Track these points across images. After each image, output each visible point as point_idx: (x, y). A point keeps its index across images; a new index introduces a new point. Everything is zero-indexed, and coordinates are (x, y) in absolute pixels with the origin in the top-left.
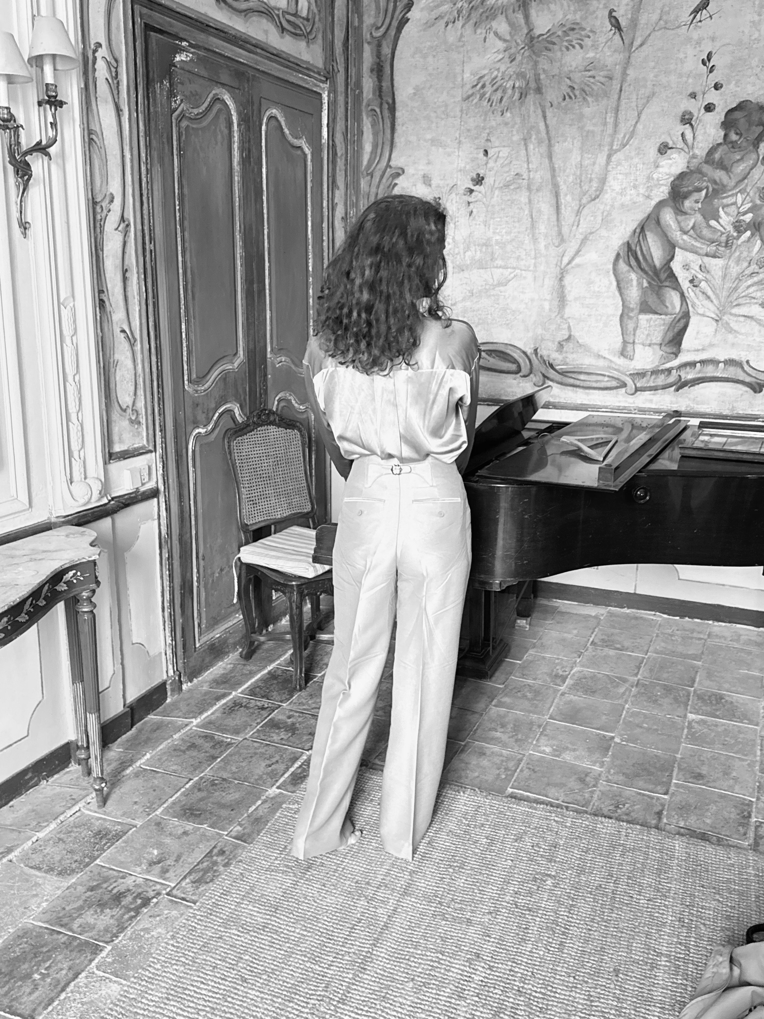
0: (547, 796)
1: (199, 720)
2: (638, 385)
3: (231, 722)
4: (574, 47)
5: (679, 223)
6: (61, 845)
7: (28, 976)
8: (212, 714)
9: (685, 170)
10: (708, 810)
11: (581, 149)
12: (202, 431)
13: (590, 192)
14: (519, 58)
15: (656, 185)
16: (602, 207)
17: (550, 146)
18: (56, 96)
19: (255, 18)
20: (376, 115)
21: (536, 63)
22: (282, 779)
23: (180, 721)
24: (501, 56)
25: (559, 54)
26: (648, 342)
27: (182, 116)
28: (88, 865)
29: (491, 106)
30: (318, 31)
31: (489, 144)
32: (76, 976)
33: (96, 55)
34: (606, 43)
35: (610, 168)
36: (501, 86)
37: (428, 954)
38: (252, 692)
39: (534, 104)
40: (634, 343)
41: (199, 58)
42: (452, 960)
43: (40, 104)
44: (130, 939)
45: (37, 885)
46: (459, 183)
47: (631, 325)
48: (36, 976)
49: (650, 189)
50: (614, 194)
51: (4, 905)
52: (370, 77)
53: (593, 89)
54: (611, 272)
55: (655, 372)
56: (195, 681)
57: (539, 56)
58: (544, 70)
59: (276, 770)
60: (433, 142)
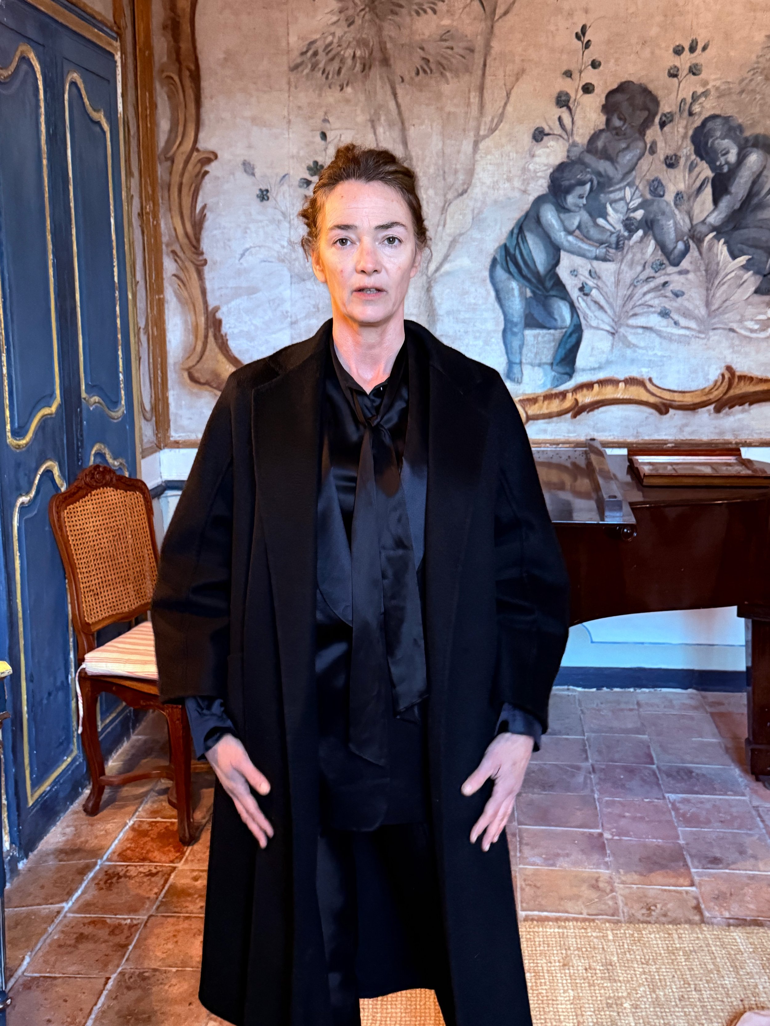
0: (568, 912)
1: (70, 904)
2: (530, 412)
3: (117, 898)
4: (425, 12)
5: (562, 221)
8: (83, 893)
9: (565, 160)
11: (442, 134)
12: (26, 499)
13: (456, 186)
14: (358, 21)
15: (533, 178)
16: (471, 204)
17: (403, 130)
20: (174, 84)
21: (380, 29)
24: (335, 18)
25: (408, 19)
26: (537, 362)
29: (327, 78)
31: (328, 125)
34: (465, 8)
35: (478, 157)
36: (338, 54)
38: (124, 856)
39: (381, 78)
40: (521, 363)
46: (291, 172)
47: (516, 343)
49: (526, 182)
50: (485, 189)
52: (164, 35)
53: (452, 63)
54: (488, 281)
55: (548, 397)
56: (31, 855)
57: (382, 20)
58: (390, 37)
60: (254, 120)
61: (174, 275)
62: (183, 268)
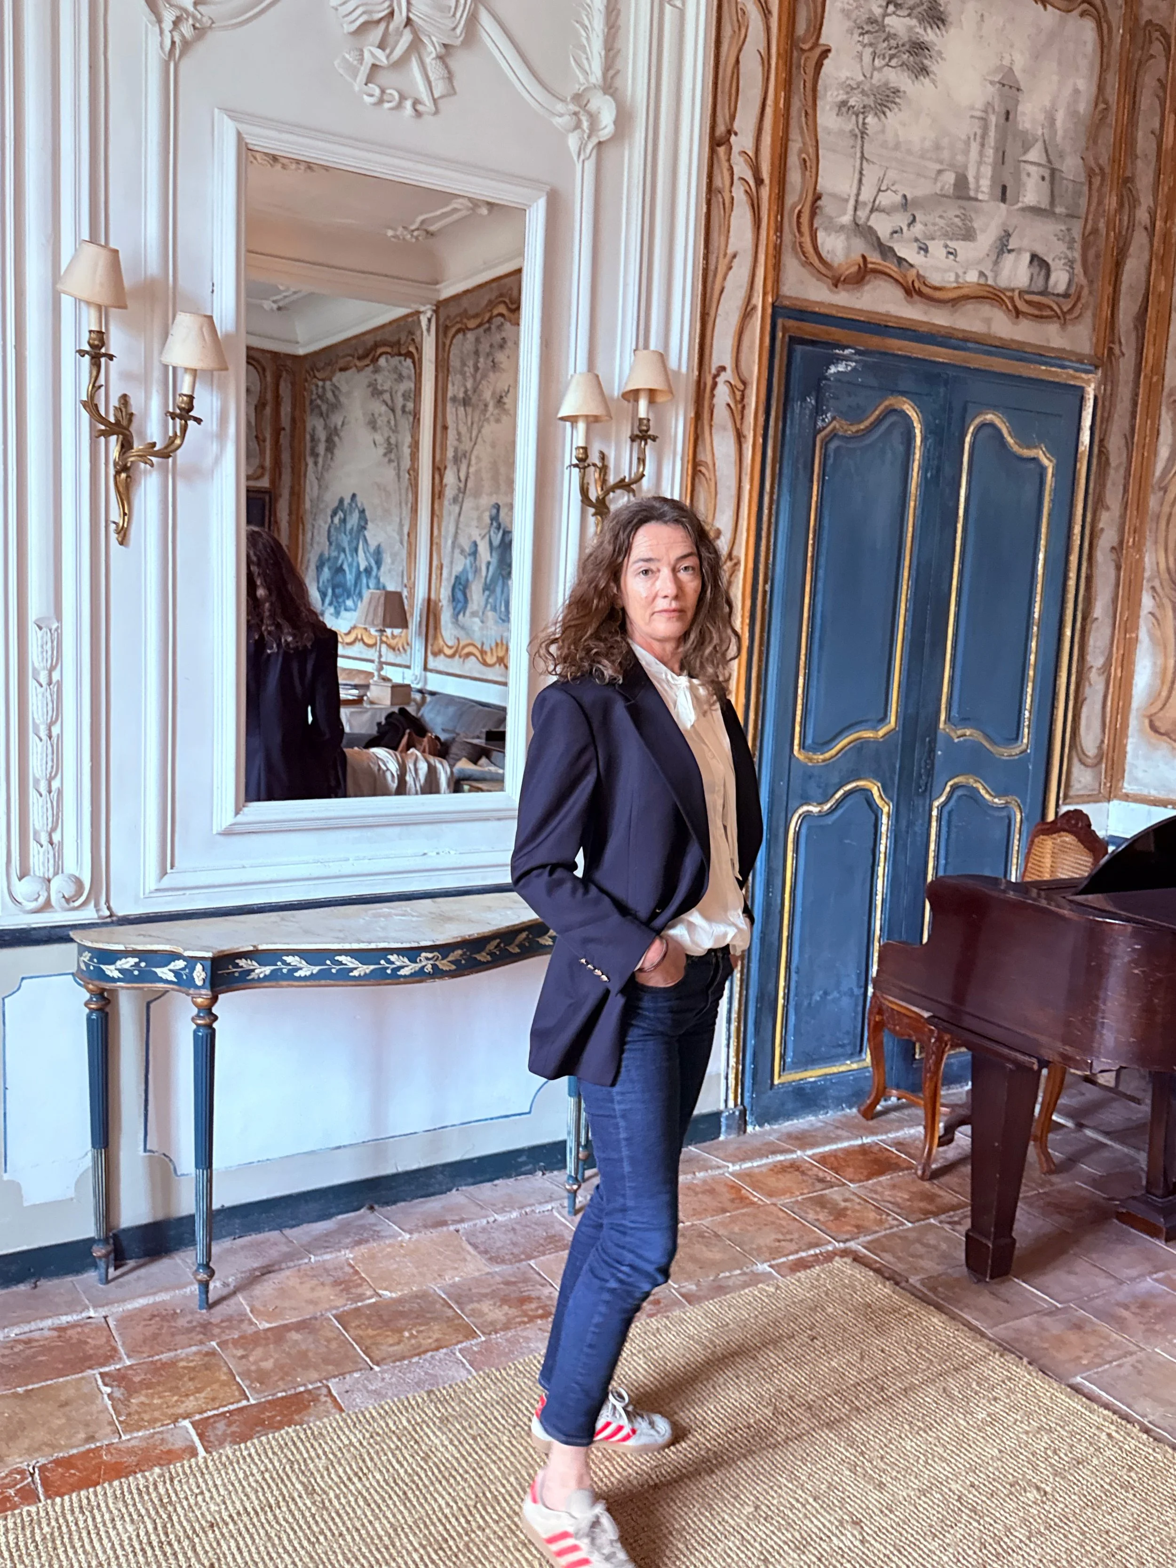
1: (737, 1167)
3: (772, 1182)
6: (511, 1235)
7: (400, 1331)
8: (758, 1166)
12: (815, 809)
19: (970, 307)
22: (783, 1260)
23: (715, 1162)
27: (834, 435)
28: (521, 1261)
30: (1085, 307)
32: (437, 1349)
33: (718, 380)
37: (800, 1492)
38: (823, 1159)
41: (865, 365)
42: (822, 1511)
43: (633, 439)
44: (507, 1340)
45: (465, 1260)
48: (407, 1334)
51: (425, 1265)
56: (767, 1127)
59: (784, 1247)
61: (1150, 613)
62: (1160, 606)
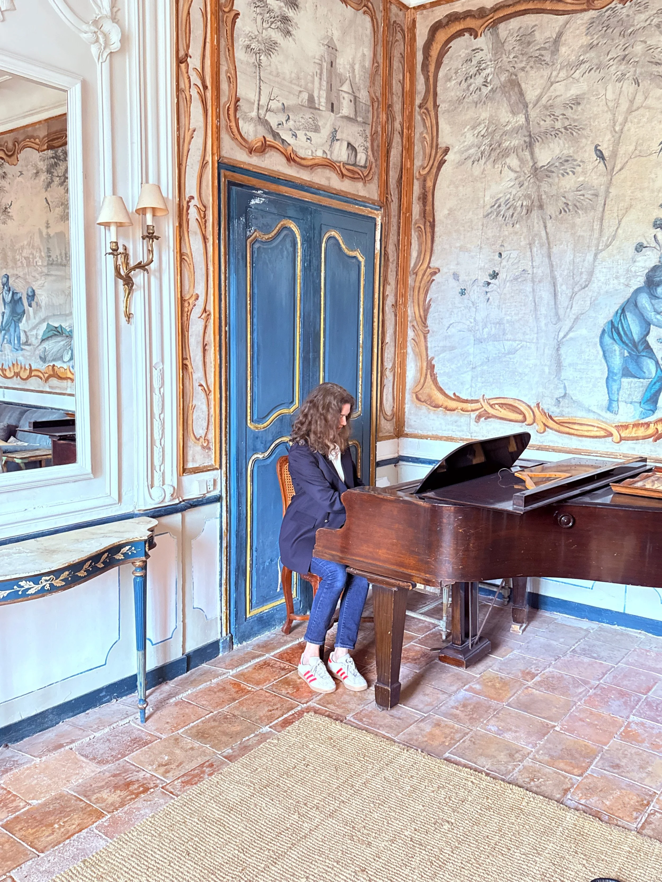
0: (475, 763)
1: (234, 671)
2: (623, 435)
3: (257, 676)
4: (568, 174)
5: (653, 305)
6: (107, 744)
7: (52, 825)
8: (246, 668)
9: (658, 264)
10: (611, 794)
11: (574, 250)
12: (260, 456)
13: (580, 283)
14: (526, 184)
15: (633, 276)
16: (590, 294)
17: (549, 248)
18: (153, 233)
19: (319, 170)
20: (421, 231)
21: (539, 187)
22: (276, 721)
23: (221, 670)
24: (512, 184)
25: (557, 180)
26: (630, 400)
27: (255, 240)
28: (119, 759)
29: (505, 220)
30: (374, 174)
31: (503, 248)
32: (80, 831)
33: (190, 204)
34: (593, 169)
35: (596, 264)
36: (513, 205)
37: (327, 861)
38: (281, 656)
39: (538, 217)
40: (618, 400)
41: (270, 201)
42: (343, 869)
43: (143, 238)
44: (125, 813)
45: (82, 767)
46: (479, 278)
47: (615, 387)
48: (56, 826)
49: (629, 279)
50: (600, 284)
51: (55, 777)
52: (418, 203)
53: (582, 204)
54: (598, 344)
55: (636, 425)
56: (244, 643)
57: (540, 181)
58: (545, 191)
59: (274, 714)
60: (462, 248)
61: (412, 339)
62: (417, 335)
